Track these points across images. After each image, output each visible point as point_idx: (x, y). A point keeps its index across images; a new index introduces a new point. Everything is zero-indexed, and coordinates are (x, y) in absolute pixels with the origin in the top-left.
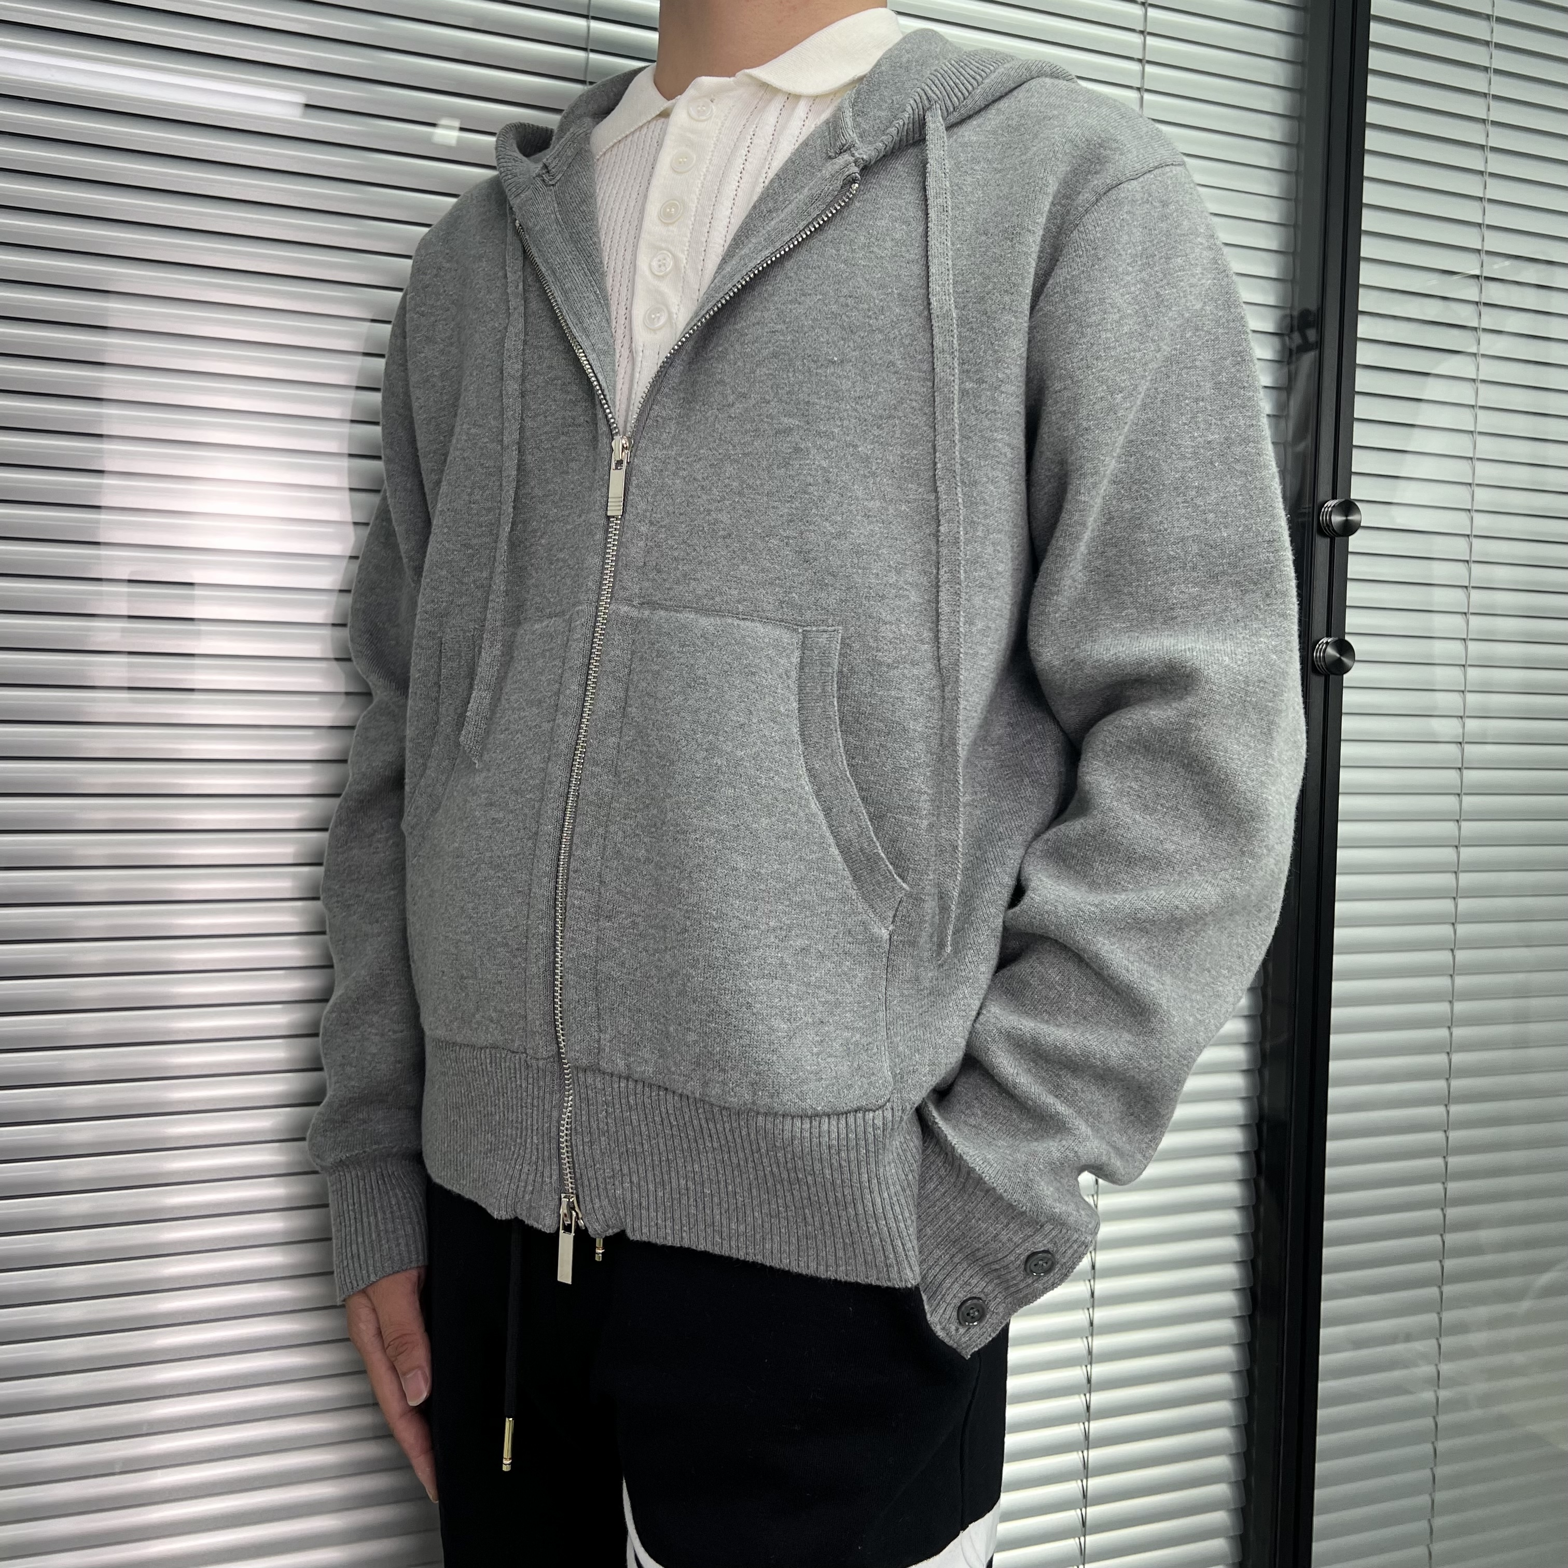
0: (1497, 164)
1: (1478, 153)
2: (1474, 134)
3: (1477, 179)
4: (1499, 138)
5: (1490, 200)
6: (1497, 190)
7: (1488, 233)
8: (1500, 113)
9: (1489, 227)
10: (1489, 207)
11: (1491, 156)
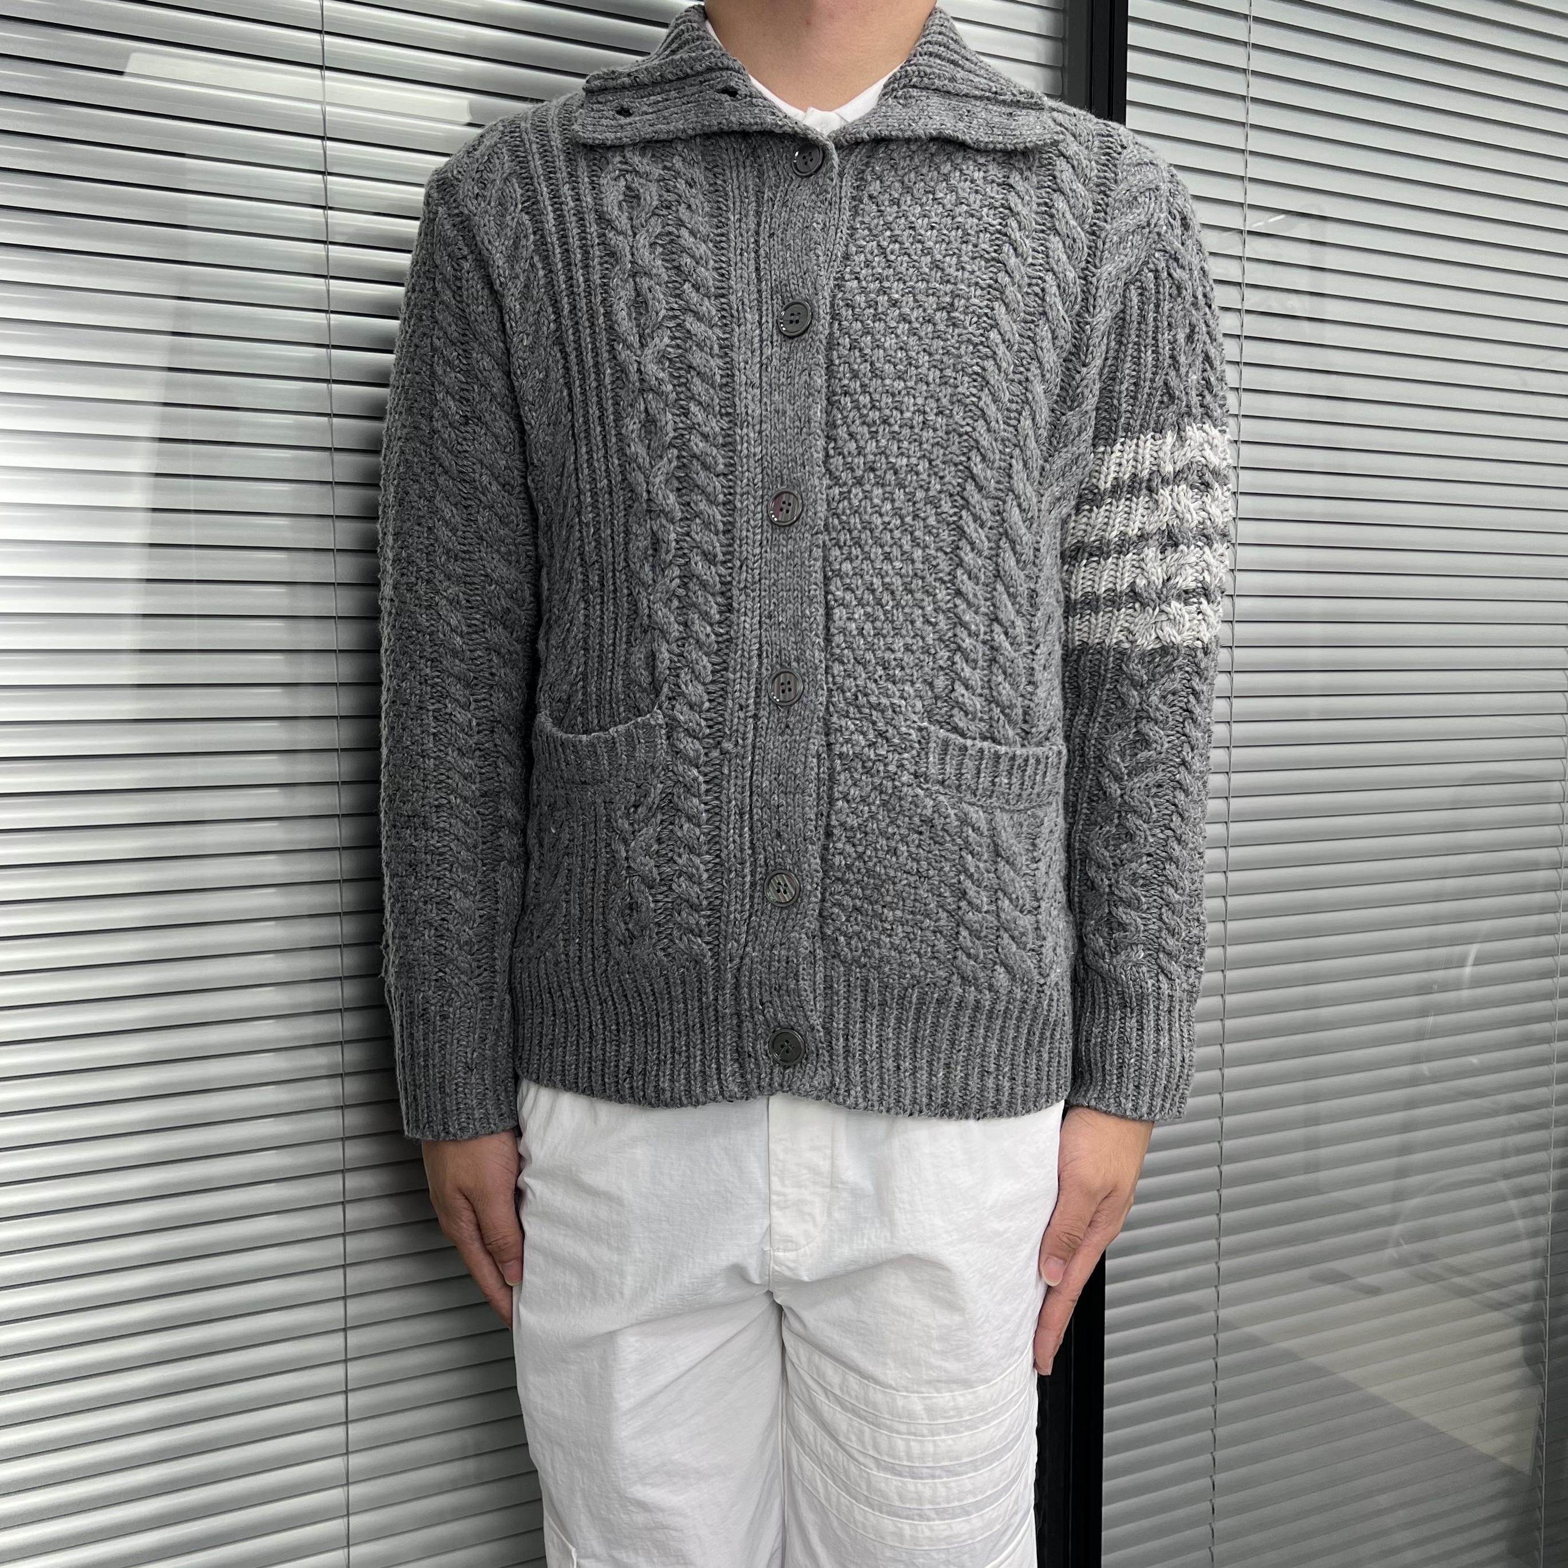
0: (1260, 115)
1: (1239, 104)
2: (1234, 83)
3: (1239, 130)
4: (1260, 89)
5: (1252, 153)
6: (1259, 142)
7: (1251, 187)
8: (1261, 62)
9: (1251, 180)
10: (1251, 159)
11: (1253, 107)
